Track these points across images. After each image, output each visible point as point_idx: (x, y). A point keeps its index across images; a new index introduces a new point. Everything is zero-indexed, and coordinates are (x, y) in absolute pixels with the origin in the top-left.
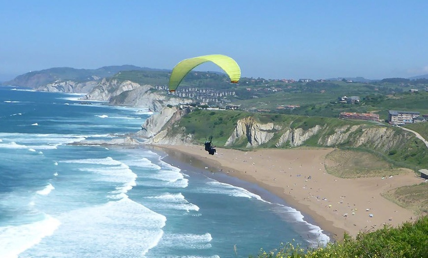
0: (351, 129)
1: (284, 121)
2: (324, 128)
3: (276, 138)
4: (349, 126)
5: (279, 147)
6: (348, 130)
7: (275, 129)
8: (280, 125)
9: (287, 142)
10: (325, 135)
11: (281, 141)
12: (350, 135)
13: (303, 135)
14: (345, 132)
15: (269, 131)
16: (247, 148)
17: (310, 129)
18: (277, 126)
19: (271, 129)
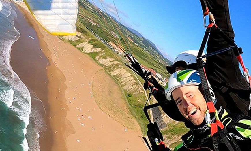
0: (114, 62)
1: (87, 36)
2: (102, 51)
3: (79, 41)
4: (114, 59)
5: (77, 48)
6: (113, 61)
7: (81, 37)
8: (84, 36)
9: (82, 48)
10: (101, 56)
11: (80, 45)
12: (112, 65)
13: (92, 49)
14: (111, 62)
15: (77, 36)
16: (62, 38)
17: (96, 48)
18: (83, 36)
19: (79, 36)
